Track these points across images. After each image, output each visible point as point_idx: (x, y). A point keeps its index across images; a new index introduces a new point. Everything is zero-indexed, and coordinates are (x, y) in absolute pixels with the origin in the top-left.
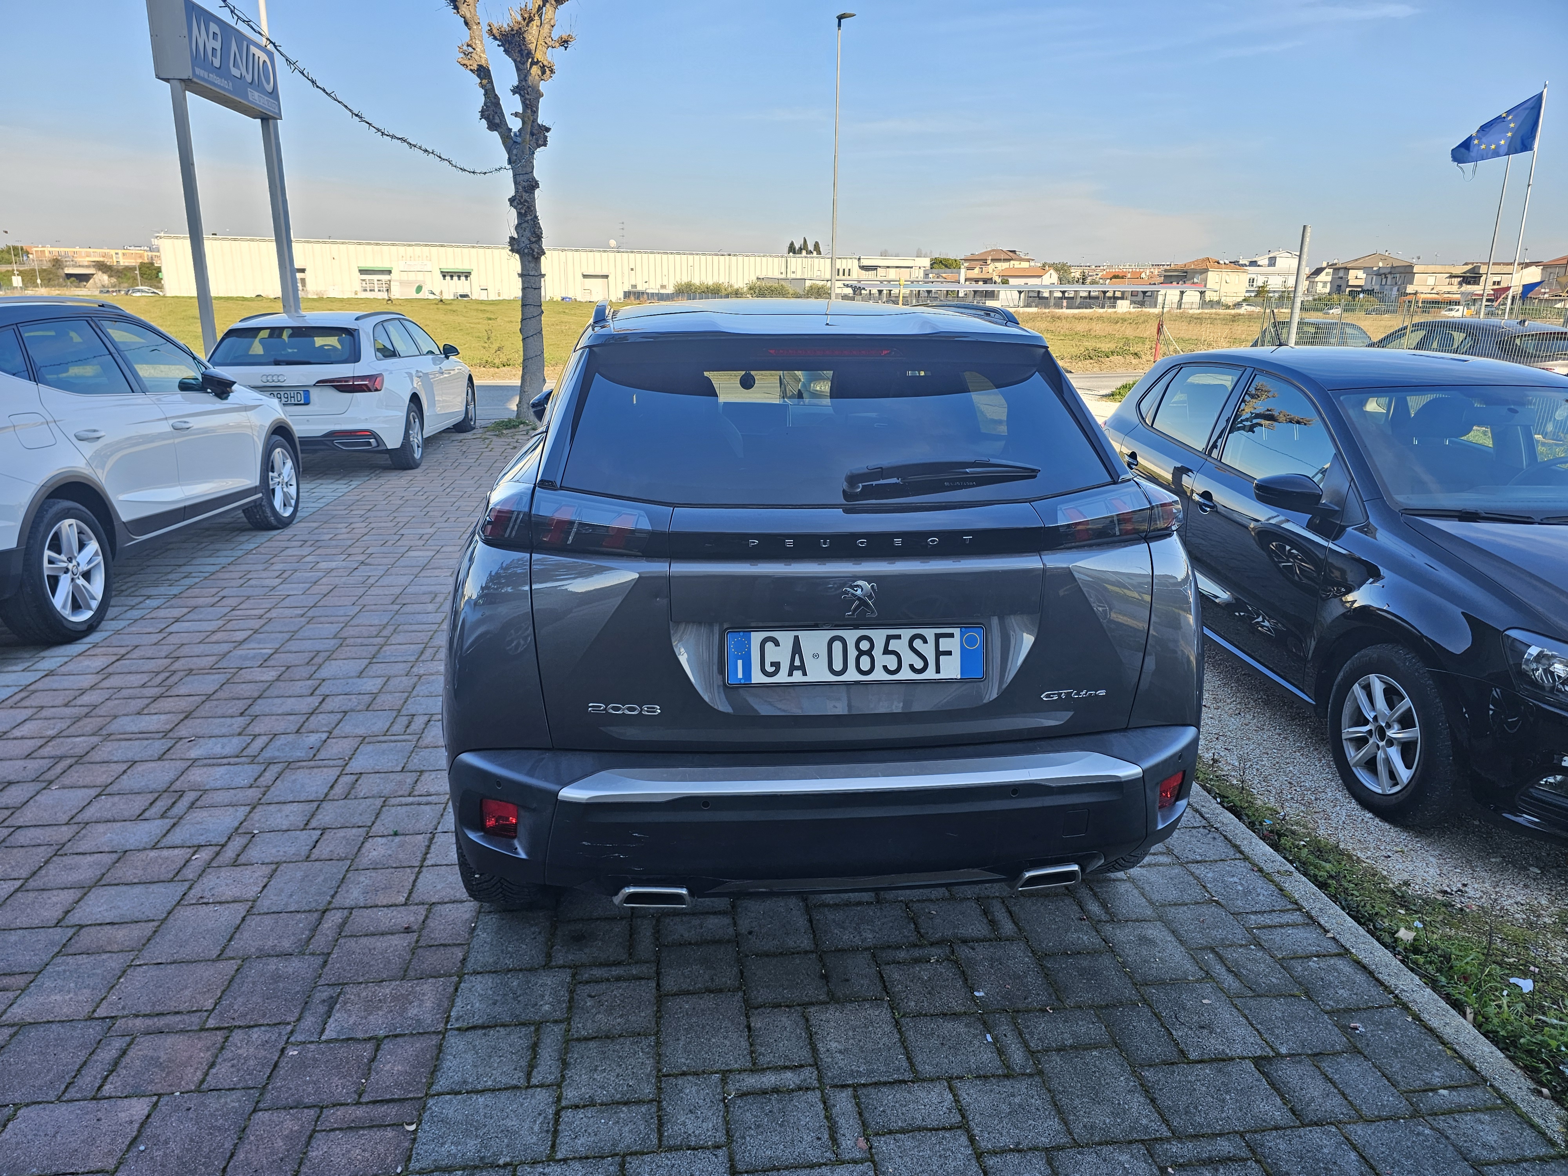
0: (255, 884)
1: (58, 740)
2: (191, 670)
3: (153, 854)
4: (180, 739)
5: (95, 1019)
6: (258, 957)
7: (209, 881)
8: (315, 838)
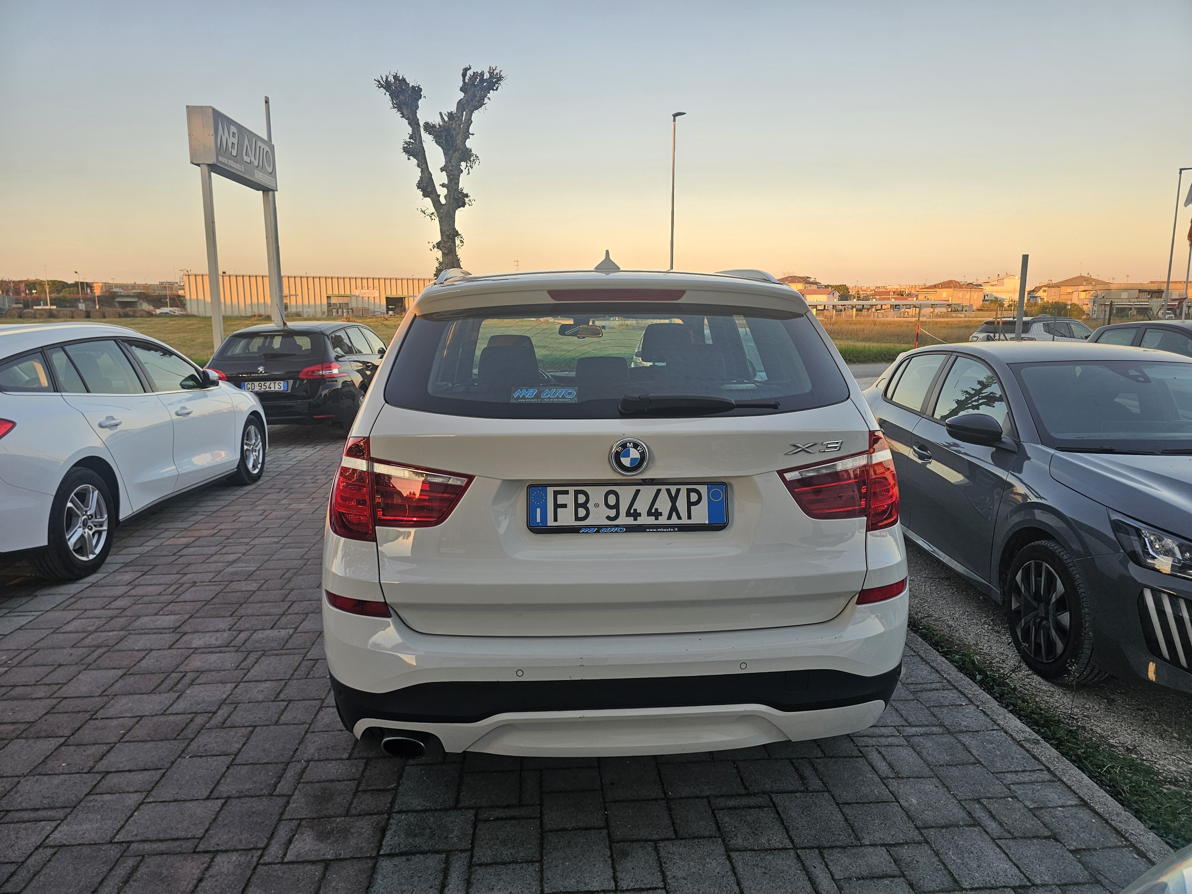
0: (237, 742)
1: (97, 634)
2: (195, 583)
3: (163, 719)
4: (185, 633)
5: (115, 843)
6: (237, 798)
7: (203, 739)
8: (282, 707)
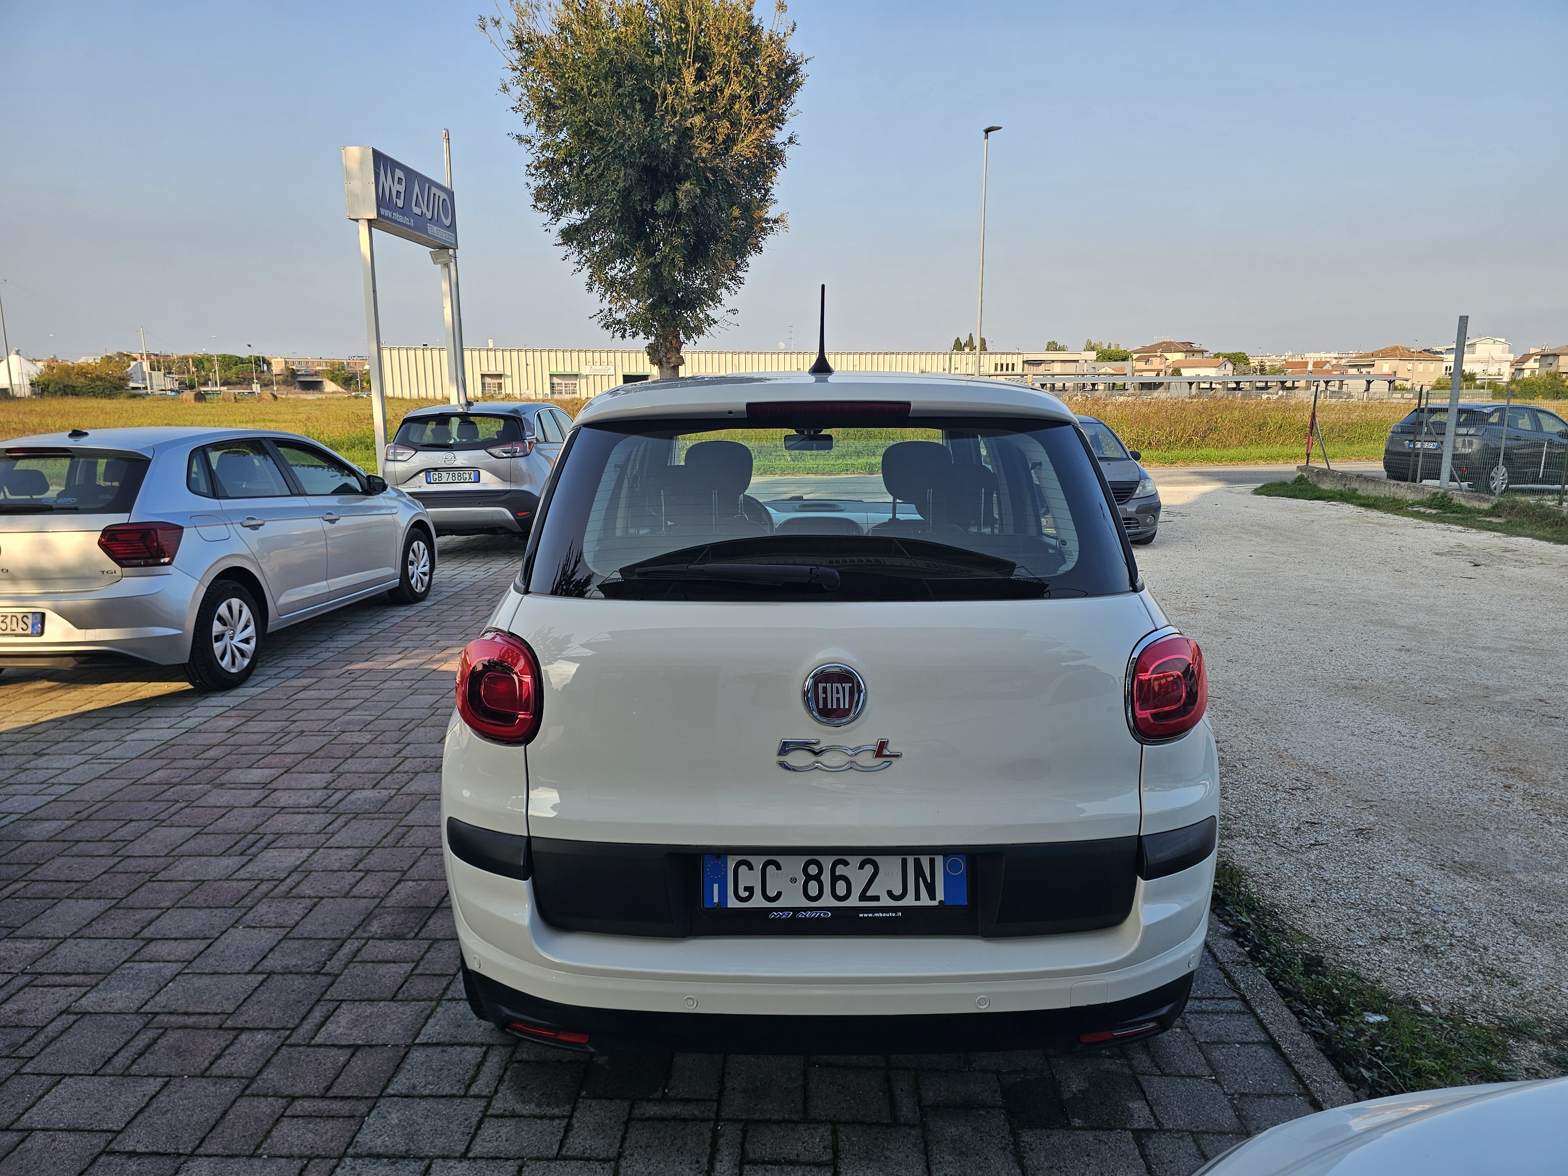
0: (298, 914)
1: (179, 787)
2: (302, 732)
3: (226, 884)
4: (275, 790)
5: (142, 1013)
6: (281, 974)
7: (262, 909)
8: (358, 878)
